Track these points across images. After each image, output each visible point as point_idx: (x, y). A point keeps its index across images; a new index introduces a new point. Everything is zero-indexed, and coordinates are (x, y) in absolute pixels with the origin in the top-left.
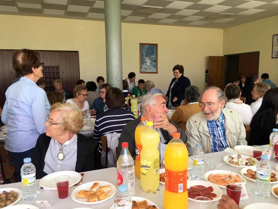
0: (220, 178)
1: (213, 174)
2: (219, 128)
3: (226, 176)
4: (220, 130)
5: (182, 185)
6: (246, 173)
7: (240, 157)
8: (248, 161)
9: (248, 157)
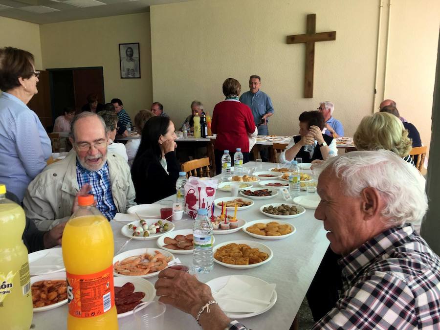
0: (134, 265)
1: (120, 261)
2: (101, 181)
3: (140, 258)
4: (104, 185)
5: (108, 295)
6: (164, 244)
7: (145, 224)
8: (158, 227)
9: (156, 221)
